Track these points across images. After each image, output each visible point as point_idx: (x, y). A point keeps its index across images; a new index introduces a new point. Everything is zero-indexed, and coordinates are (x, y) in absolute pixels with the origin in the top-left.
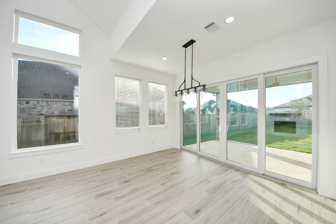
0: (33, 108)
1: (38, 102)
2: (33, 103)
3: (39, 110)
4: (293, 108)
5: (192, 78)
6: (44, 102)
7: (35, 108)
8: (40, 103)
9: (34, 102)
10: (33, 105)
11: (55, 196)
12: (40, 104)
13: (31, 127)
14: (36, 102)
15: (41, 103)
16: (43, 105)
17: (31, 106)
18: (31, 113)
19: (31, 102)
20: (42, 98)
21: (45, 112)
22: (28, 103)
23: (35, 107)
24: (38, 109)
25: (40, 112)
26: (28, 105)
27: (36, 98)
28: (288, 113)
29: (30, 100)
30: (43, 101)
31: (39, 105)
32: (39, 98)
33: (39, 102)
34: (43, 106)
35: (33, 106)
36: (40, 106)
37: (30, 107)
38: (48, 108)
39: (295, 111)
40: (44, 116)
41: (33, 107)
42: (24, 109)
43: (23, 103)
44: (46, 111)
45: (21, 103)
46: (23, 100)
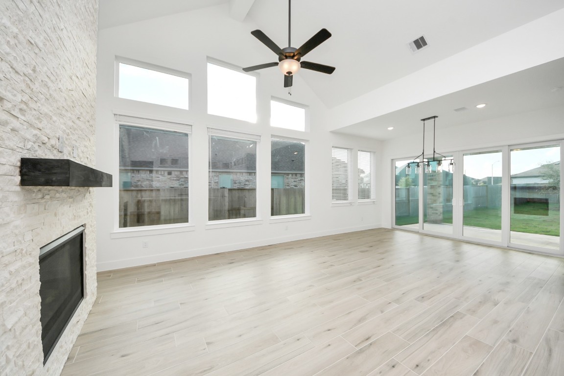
4: (545, 178)
5: (434, 152)
7: (178, 180)
9: (176, 173)
10: (175, 176)
14: (179, 172)
18: (173, 186)
19: (173, 173)
22: (170, 173)
24: (182, 181)
25: (183, 185)
26: (170, 176)
27: (180, 168)
28: (536, 185)
29: (172, 170)
33: (182, 173)
36: (183, 178)
37: (173, 179)
39: (549, 183)
41: (175, 179)
42: (166, 181)
43: (164, 174)
45: (163, 173)
46: (164, 171)
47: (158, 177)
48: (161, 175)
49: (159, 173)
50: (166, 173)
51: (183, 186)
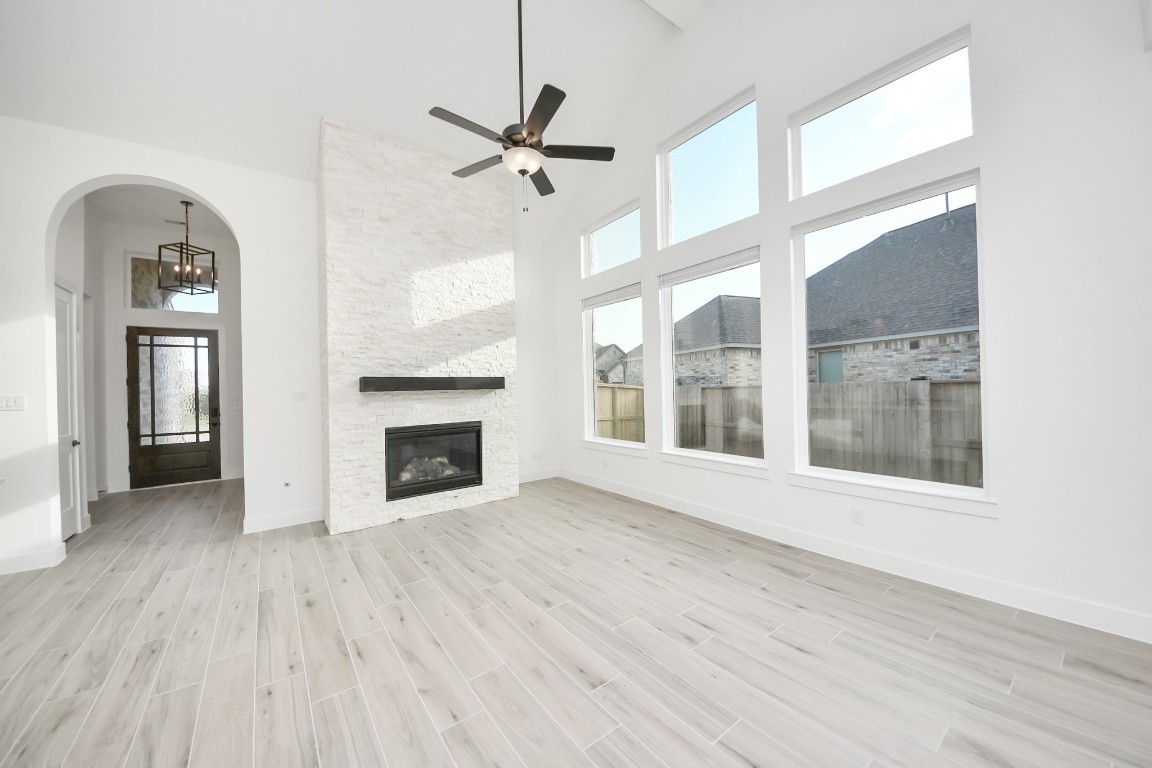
0: (929, 360)
1: (942, 338)
2: (929, 344)
3: (945, 365)
6: (961, 337)
7: (936, 360)
8: (948, 342)
9: (930, 342)
10: (928, 351)
11: (844, 632)
12: (948, 345)
13: (894, 415)
14: (937, 339)
15: (951, 340)
16: (956, 349)
17: (924, 354)
18: (924, 375)
19: (922, 342)
20: (955, 323)
21: (965, 371)
22: (915, 345)
23: (935, 356)
24: (944, 362)
25: (948, 371)
26: (915, 351)
27: (937, 328)
29: (920, 337)
30: (956, 335)
31: (946, 349)
32: (946, 326)
33: (945, 340)
34: (958, 351)
35: (929, 354)
36: (947, 352)
37: (922, 357)
38: (972, 357)
40: (928, 384)
41: (928, 357)
42: (906, 364)
43: (903, 346)
44: (967, 368)
45: (899, 347)
46: (902, 340)
47: (891, 356)
48: (896, 350)
49: (893, 347)
50: (907, 346)
51: (949, 374)
